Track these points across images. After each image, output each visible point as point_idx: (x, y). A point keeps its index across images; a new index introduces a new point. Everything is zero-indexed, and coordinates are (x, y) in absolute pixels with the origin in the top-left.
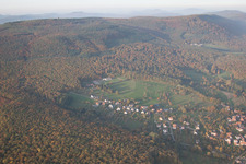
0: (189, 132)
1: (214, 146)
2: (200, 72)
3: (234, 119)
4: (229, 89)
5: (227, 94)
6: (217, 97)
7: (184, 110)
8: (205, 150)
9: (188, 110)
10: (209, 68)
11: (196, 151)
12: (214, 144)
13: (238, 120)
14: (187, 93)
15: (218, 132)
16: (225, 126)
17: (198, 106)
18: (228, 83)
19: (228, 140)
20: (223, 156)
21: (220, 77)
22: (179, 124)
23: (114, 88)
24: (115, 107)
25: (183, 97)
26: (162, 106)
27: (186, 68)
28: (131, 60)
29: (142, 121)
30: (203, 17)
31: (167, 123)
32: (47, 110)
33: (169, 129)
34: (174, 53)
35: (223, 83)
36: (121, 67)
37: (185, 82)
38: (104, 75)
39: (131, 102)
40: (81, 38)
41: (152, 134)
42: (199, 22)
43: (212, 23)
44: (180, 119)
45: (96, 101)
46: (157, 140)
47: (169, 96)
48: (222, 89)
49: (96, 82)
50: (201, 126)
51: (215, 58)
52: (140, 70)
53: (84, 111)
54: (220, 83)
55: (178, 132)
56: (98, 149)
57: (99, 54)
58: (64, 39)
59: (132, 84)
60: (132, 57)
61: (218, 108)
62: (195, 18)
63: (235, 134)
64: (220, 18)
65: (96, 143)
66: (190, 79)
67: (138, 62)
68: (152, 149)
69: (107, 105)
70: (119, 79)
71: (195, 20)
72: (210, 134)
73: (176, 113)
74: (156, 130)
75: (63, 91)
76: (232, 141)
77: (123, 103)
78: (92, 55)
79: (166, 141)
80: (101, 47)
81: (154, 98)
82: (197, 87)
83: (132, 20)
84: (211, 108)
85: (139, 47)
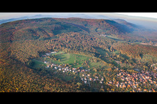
0: (98, 82)
1: (110, 89)
2: (105, 50)
3: (120, 74)
4: (118, 59)
5: (117, 62)
6: (113, 63)
7: (96, 70)
8: (106, 91)
9: (98, 70)
10: (109, 48)
12: (110, 88)
13: (122, 74)
14: (98, 61)
15: (112, 81)
16: (116, 78)
17: (103, 68)
19: (117, 86)
21: (114, 53)
22: (93, 78)
23: (57, 57)
24: (58, 68)
25: (95, 63)
26: (84, 68)
27: (97, 48)
29: (73, 76)
30: (107, 21)
31: (86, 78)
32: (21, 68)
33: (87, 81)
34: (92, 39)
35: (115, 56)
36: (62, 46)
37: (97, 55)
38: (52, 50)
39: (67, 66)
40: (40, 29)
41: (78, 84)
42: (105, 23)
43: (111, 25)
44: (94, 75)
45: (47, 65)
46: (81, 87)
47: (88, 63)
48: (115, 59)
49: (47, 54)
50: (104, 79)
51: (112, 43)
52: (73, 48)
53: (40, 70)
55: (92, 82)
56: (48, 91)
57: (49, 38)
58: (31, 30)
59: (68, 56)
60: (68, 41)
61: (113, 69)
62: (103, 21)
63: (120, 82)
64: (115, 22)
65: (47, 88)
66: (99, 54)
67: (72, 43)
69: (53, 67)
70: (61, 52)
72: (108, 83)
73: (92, 71)
74: (81, 81)
75: (29, 59)
76: (119, 86)
77: (63, 66)
78: (45, 39)
79: (86, 87)
80: (51, 34)
81: (80, 64)
82: (103, 58)
84: (109, 69)
85: (72, 35)
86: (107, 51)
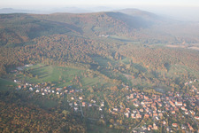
0: (95, 108)
1: (115, 120)
2: (106, 58)
3: (132, 96)
4: (128, 72)
5: (127, 76)
6: (119, 78)
7: (92, 91)
8: (108, 123)
9: (95, 90)
10: (113, 55)
11: (101, 125)
12: (115, 118)
13: (135, 97)
14: (95, 76)
15: (119, 108)
16: (124, 103)
17: (103, 86)
18: (128, 67)
19: (127, 114)
20: (122, 128)
21: (121, 62)
22: (88, 102)
23: (34, 73)
24: (35, 90)
25: (91, 79)
26: (74, 88)
27: (95, 55)
28: (49, 49)
29: (57, 100)
30: (109, 14)
31: (77, 102)
33: (79, 107)
34: (85, 43)
35: (124, 67)
36: (41, 55)
37: (93, 67)
38: (26, 62)
39: (49, 85)
40: (8, 31)
41: (64, 112)
42: (106, 17)
43: (116, 19)
44: (89, 98)
45: (19, 84)
46: (68, 117)
47: (80, 79)
48: (123, 72)
49: (19, 69)
50: (105, 103)
51: (118, 47)
52: (57, 57)
53: (7, 94)
54: (121, 67)
55: (86, 108)
56: (18, 127)
57: (22, 44)
59: (50, 69)
60: (50, 47)
61: (120, 87)
62: (102, 15)
63: (132, 108)
65: (16, 121)
66: (97, 65)
67: (55, 51)
68: (64, 125)
69: (28, 87)
70: (39, 65)
71: (102, 16)
72: (112, 110)
73: (86, 93)
74: (68, 108)
76: (130, 115)
77: (42, 86)
78: (16, 45)
79: (76, 117)
80: (25, 38)
81: (67, 81)
82: (103, 71)
83: (52, 16)
84: (113, 88)
85: (57, 38)
86: (109, 60)
